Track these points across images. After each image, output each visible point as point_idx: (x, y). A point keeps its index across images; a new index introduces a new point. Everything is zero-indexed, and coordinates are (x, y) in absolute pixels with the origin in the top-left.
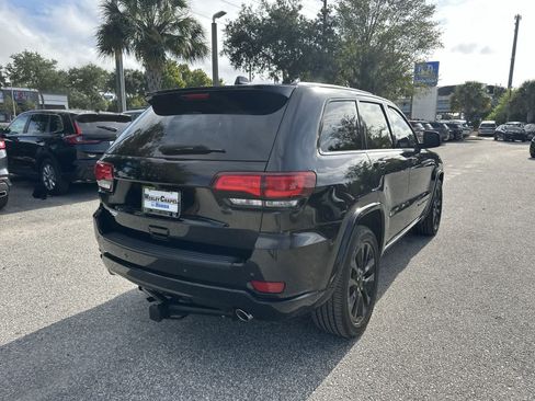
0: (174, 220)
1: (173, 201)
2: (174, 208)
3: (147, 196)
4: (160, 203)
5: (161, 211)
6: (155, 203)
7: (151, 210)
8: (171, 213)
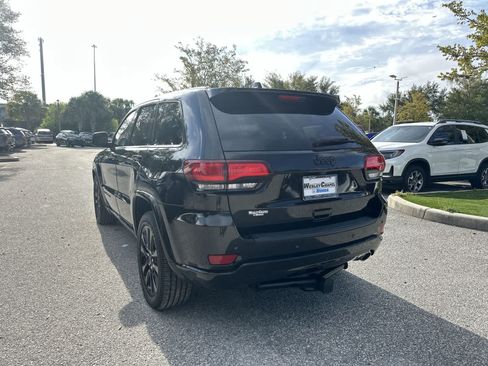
0: (334, 199)
1: (332, 185)
2: (332, 190)
3: (307, 186)
4: (321, 188)
5: (323, 196)
6: (315, 190)
7: (313, 197)
8: (332, 194)
